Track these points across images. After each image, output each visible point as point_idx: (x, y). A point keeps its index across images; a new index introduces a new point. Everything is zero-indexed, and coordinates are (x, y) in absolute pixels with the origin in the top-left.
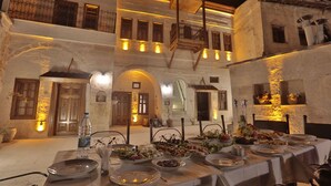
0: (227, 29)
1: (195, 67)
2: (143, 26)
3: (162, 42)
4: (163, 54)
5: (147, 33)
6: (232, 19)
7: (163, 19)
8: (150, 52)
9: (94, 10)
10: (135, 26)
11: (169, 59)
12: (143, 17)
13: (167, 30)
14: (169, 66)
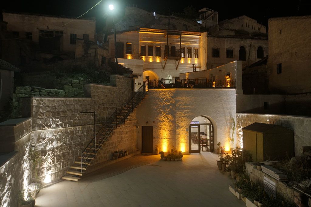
0: (196, 45)
1: (177, 68)
2: (151, 48)
3: (160, 56)
4: (161, 62)
5: (153, 52)
6: (199, 39)
7: (160, 44)
8: (154, 62)
9: (130, 45)
10: (147, 49)
11: (164, 65)
12: (151, 44)
13: (163, 49)
14: (164, 68)
